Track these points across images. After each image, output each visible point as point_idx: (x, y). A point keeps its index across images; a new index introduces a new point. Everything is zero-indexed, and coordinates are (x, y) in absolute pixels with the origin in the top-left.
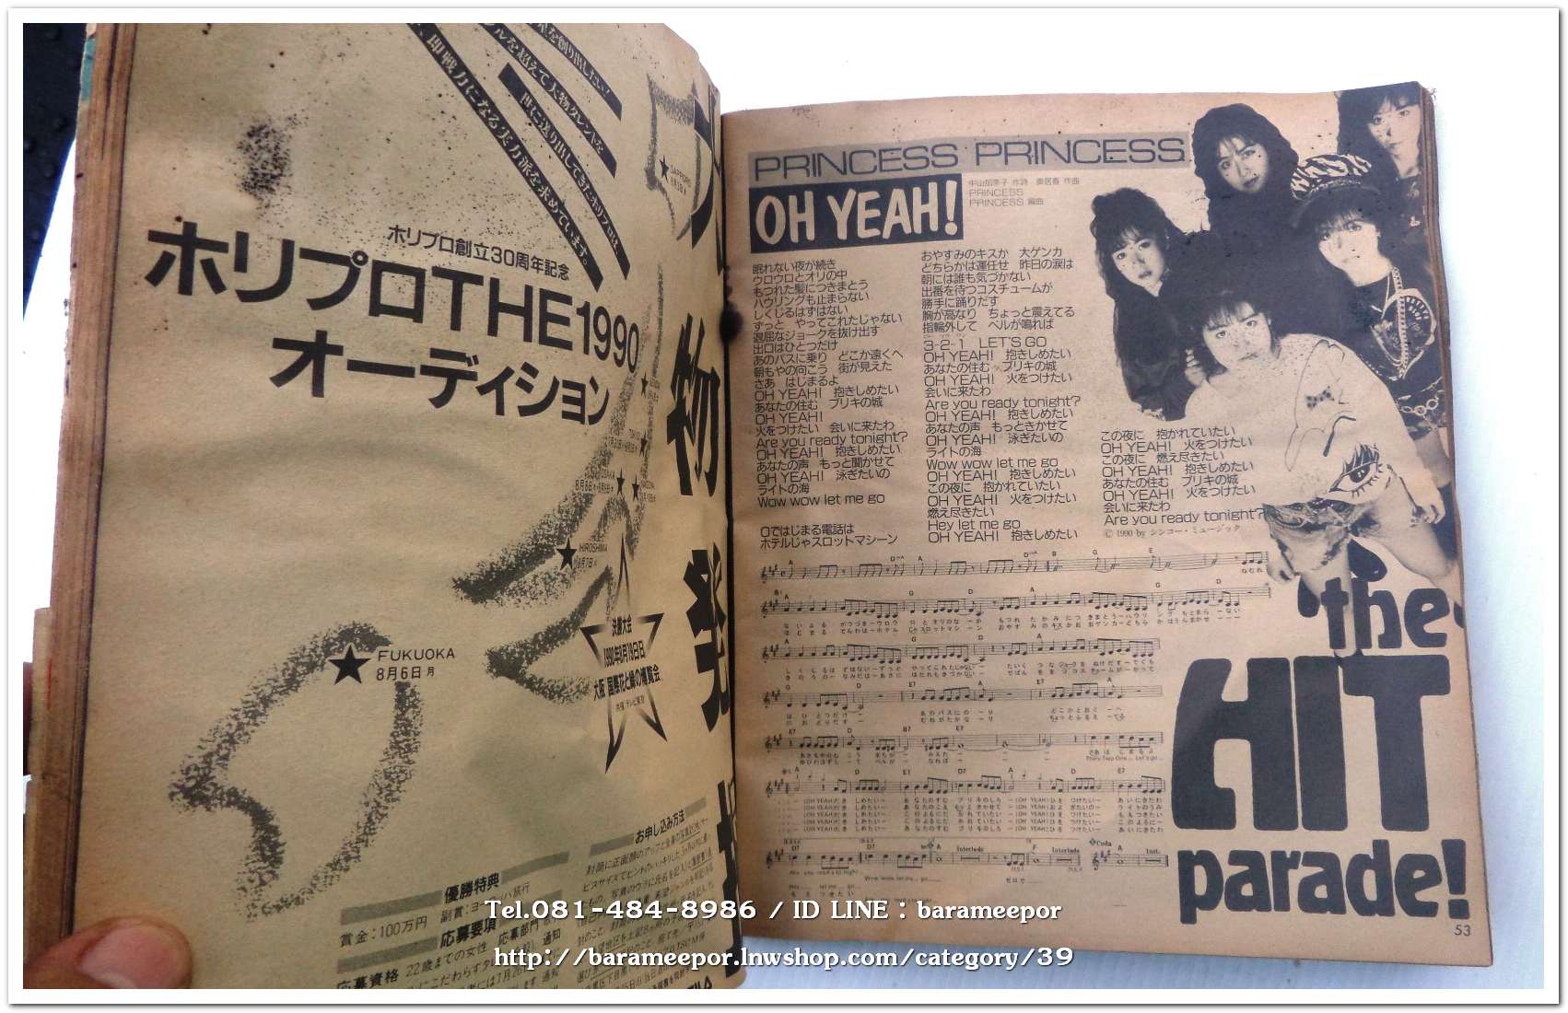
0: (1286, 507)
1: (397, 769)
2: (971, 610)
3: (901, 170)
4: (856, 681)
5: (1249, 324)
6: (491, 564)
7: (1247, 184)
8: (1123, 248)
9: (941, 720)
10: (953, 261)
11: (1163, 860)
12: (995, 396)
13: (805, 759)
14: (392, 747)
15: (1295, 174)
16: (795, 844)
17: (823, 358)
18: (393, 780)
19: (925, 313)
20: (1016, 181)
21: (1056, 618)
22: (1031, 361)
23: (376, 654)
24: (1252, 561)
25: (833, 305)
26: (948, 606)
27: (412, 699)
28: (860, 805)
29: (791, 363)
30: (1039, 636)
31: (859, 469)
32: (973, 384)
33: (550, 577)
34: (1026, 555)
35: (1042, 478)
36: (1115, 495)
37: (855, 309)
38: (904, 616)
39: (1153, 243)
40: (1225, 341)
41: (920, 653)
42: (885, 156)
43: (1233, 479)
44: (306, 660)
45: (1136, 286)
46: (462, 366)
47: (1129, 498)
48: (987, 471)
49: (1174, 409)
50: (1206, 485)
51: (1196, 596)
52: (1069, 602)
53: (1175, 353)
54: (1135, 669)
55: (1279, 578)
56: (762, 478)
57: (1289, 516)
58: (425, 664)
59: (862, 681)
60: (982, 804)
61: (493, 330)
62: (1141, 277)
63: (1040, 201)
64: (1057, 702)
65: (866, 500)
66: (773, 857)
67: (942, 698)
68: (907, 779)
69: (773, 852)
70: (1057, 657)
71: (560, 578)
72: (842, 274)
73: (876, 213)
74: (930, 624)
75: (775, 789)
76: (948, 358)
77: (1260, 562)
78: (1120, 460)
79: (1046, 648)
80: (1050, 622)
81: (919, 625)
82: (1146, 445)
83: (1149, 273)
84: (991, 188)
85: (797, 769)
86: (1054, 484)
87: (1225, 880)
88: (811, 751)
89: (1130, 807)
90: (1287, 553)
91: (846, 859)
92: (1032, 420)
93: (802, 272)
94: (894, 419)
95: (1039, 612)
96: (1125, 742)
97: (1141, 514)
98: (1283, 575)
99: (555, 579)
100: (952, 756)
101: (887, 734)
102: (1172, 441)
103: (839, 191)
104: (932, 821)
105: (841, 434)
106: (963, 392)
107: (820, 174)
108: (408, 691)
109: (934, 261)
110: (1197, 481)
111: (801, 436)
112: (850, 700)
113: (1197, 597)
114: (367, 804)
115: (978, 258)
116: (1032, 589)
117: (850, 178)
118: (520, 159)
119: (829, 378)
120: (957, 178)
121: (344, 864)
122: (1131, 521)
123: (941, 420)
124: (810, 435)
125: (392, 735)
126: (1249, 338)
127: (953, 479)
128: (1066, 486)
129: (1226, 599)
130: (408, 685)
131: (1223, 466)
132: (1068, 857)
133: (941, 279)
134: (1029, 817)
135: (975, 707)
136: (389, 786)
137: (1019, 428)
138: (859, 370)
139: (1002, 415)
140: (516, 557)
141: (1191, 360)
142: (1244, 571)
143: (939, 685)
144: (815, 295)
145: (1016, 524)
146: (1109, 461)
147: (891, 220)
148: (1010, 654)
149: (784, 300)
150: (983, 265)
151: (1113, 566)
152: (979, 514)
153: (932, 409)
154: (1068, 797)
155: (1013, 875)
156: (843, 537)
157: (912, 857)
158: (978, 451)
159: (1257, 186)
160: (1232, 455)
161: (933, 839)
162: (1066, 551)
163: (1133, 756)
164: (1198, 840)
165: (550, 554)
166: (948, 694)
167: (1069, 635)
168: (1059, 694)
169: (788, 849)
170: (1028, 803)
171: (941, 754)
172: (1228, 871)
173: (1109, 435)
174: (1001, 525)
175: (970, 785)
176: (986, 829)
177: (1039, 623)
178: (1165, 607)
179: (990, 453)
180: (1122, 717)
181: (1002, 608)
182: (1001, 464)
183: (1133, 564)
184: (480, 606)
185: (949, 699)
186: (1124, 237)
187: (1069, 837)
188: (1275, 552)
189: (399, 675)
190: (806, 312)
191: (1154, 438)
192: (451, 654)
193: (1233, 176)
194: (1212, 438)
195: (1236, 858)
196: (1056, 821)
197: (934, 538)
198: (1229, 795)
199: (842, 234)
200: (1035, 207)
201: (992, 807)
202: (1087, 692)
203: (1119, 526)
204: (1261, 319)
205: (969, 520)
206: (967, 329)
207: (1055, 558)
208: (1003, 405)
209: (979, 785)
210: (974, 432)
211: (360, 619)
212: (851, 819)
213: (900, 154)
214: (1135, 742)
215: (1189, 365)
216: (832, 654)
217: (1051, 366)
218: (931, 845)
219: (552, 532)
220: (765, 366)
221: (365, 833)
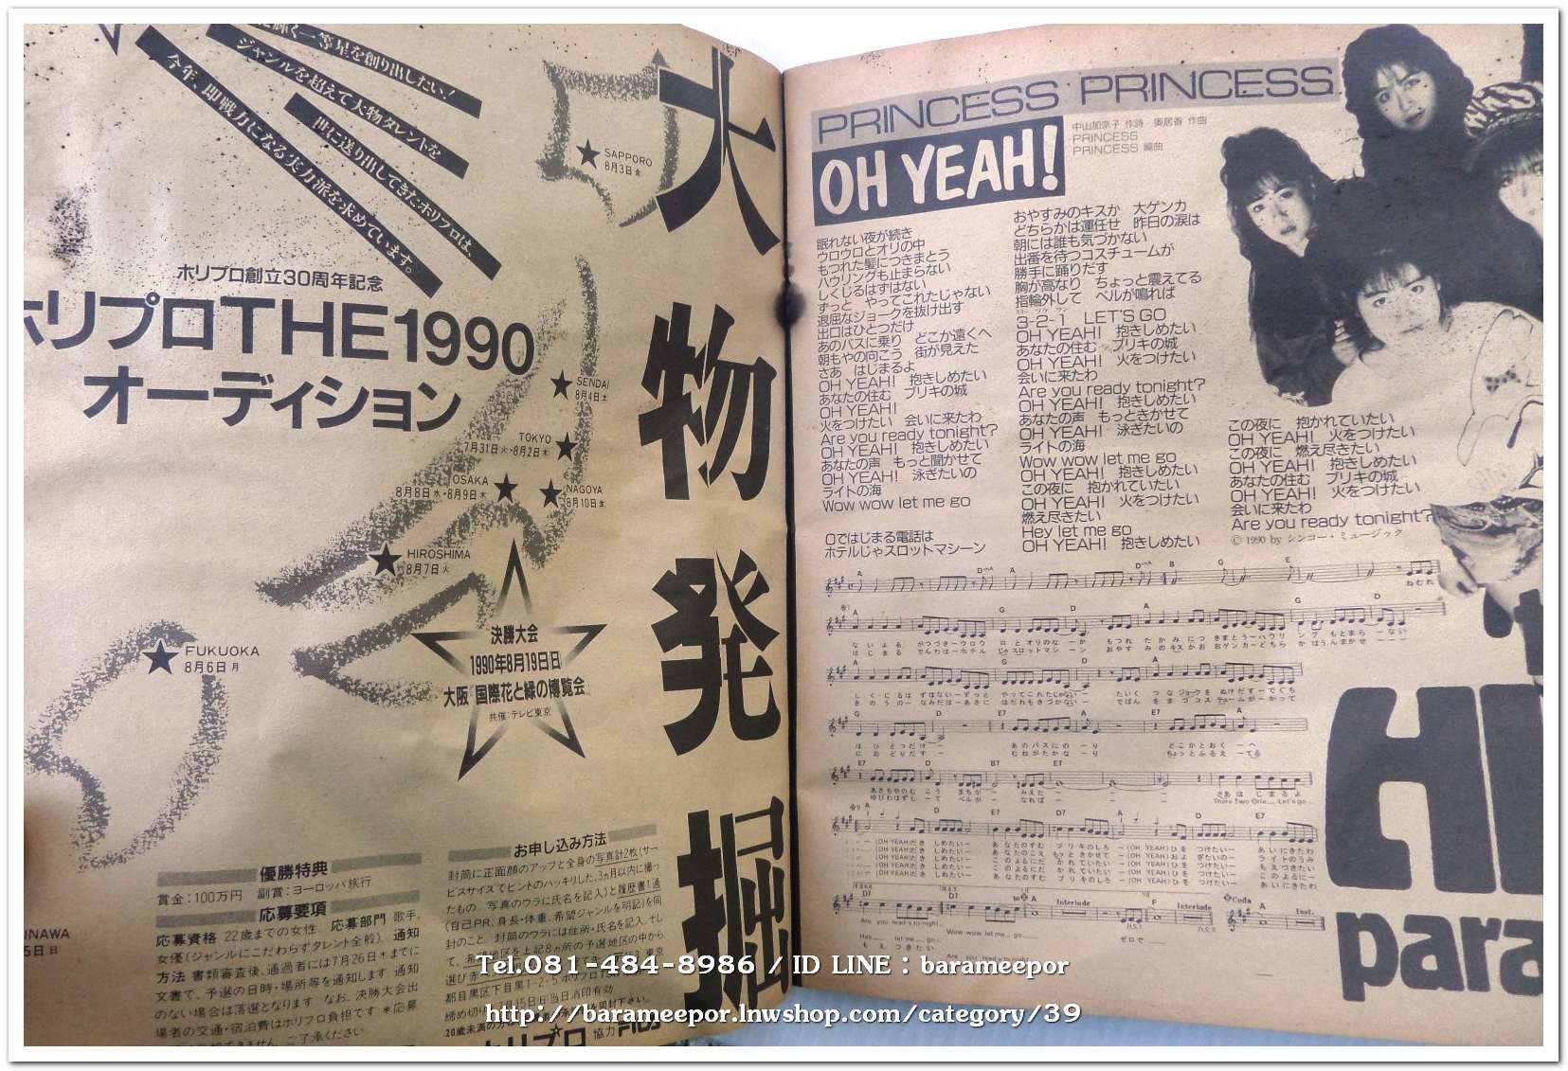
0: (1462, 507)
1: (206, 753)
2: (1073, 630)
3: (989, 116)
4: (936, 707)
5: (1415, 289)
6: (295, 570)
7: (1410, 120)
8: (1260, 198)
9: (1035, 753)
10: (1052, 222)
11: (1318, 923)
12: (1102, 381)
13: (877, 794)
14: (200, 734)
15: (1469, 107)
16: (867, 888)
17: (897, 340)
18: (201, 763)
19: (1018, 285)
20: (1129, 122)
21: (1176, 639)
22: (1146, 338)
23: (184, 648)
24: (1419, 572)
25: (909, 279)
26: (1045, 624)
27: (218, 691)
28: (939, 849)
29: (860, 349)
30: (1155, 659)
31: (939, 468)
32: (1076, 367)
33: (362, 582)
34: (1138, 566)
35: (1157, 476)
36: (1244, 496)
37: (934, 283)
38: (993, 635)
39: (1296, 191)
40: (1382, 310)
41: (1012, 677)
42: (969, 101)
43: (1391, 476)
44: (123, 651)
45: (1278, 243)
46: (256, 385)
47: (1261, 498)
48: (1092, 468)
49: (1319, 394)
50: (1357, 483)
51: (1344, 614)
52: (1191, 621)
53: (1322, 325)
54: (1271, 698)
55: (1457, 591)
56: (828, 479)
57: (1467, 518)
58: (229, 660)
59: (943, 709)
60: (1086, 851)
61: (287, 348)
62: (1284, 233)
63: (1159, 146)
64: (1177, 736)
65: (947, 503)
66: (841, 902)
67: (1036, 729)
68: (995, 820)
69: (841, 896)
70: (1177, 684)
71: (375, 583)
72: (920, 243)
73: (959, 170)
74: (1024, 644)
75: (842, 826)
76: (1046, 338)
77: (1429, 573)
78: (1251, 453)
79: (1163, 673)
80: (1168, 644)
81: (1010, 646)
82: (1283, 435)
83: (1293, 228)
84: (1099, 132)
85: (867, 805)
86: (1172, 483)
87: (1401, 949)
88: (885, 785)
89: (1274, 859)
90: (1466, 561)
91: (925, 909)
92: (1145, 408)
93: (872, 245)
94: (982, 410)
95: (1155, 632)
96: (1262, 783)
97: (1276, 517)
98: (1461, 587)
99: (368, 584)
100: (1049, 795)
101: (971, 768)
102: (1315, 431)
103: (915, 147)
104: (1025, 870)
105: (919, 429)
106: (1064, 377)
107: (892, 130)
108: (214, 684)
109: (1028, 223)
110: (1346, 478)
111: (872, 431)
112: (929, 728)
113: (1349, 615)
114: (179, 782)
115: (1084, 217)
116: (1146, 606)
117: (928, 131)
118: (314, 182)
119: (904, 364)
120: (1058, 122)
121: (160, 832)
122: (1264, 526)
123: (1038, 410)
124: (882, 430)
125: (200, 722)
126: (1414, 307)
127: (1051, 478)
128: (1186, 486)
129: (1388, 617)
130: (214, 678)
131: (1378, 460)
132: (1198, 915)
133: (1037, 244)
134: (1144, 867)
135: (1074, 739)
136: (198, 768)
137: (1130, 418)
138: (939, 353)
139: (1110, 403)
140: (323, 563)
141: (1342, 336)
142: (1410, 584)
143: (1034, 713)
144: (888, 271)
145: (1126, 530)
146: (1237, 455)
147: (977, 176)
148: (1120, 680)
149: (852, 277)
150: (1089, 225)
151: (1243, 579)
152: (1084, 518)
153: (1026, 398)
154: (1193, 845)
155: (1129, 933)
156: (920, 545)
157: (1003, 909)
158: (1080, 446)
159: (1423, 122)
160: (1388, 447)
161: (1027, 889)
162: (1187, 561)
163: (1275, 799)
164: (1362, 900)
165: (362, 559)
166: (1044, 725)
167: (1192, 658)
168: (1178, 726)
169: (858, 894)
170: (1143, 852)
171: (1035, 792)
172: (1404, 940)
173: (1239, 423)
174: (1109, 531)
175: (1071, 829)
176: (1091, 879)
177: (1155, 644)
178: (1307, 628)
179: (1094, 447)
180: (1257, 753)
181: (1110, 628)
182: (1108, 460)
183: (1265, 576)
184: (286, 609)
185: (1046, 731)
186: (1261, 186)
187: (1197, 890)
188: (1448, 559)
189: (205, 669)
190: (877, 289)
191: (1293, 427)
192: (255, 651)
193: (1393, 111)
194: (1364, 427)
195: (1413, 923)
196: (1181, 873)
197: (1029, 546)
198: (1400, 849)
199: (919, 197)
200: (1154, 154)
201: (1098, 855)
202: (1213, 725)
203: (1250, 532)
204: (1428, 283)
205: (1071, 526)
206: (1070, 301)
207: (1173, 569)
208: (1112, 390)
209: (1082, 830)
210: (1076, 424)
211: (168, 618)
212: (929, 862)
213: (987, 98)
214: (1276, 784)
215: (1338, 340)
216: (908, 677)
217: (1171, 343)
218: (1024, 897)
219: (363, 539)
220: (831, 353)
221: (178, 807)
